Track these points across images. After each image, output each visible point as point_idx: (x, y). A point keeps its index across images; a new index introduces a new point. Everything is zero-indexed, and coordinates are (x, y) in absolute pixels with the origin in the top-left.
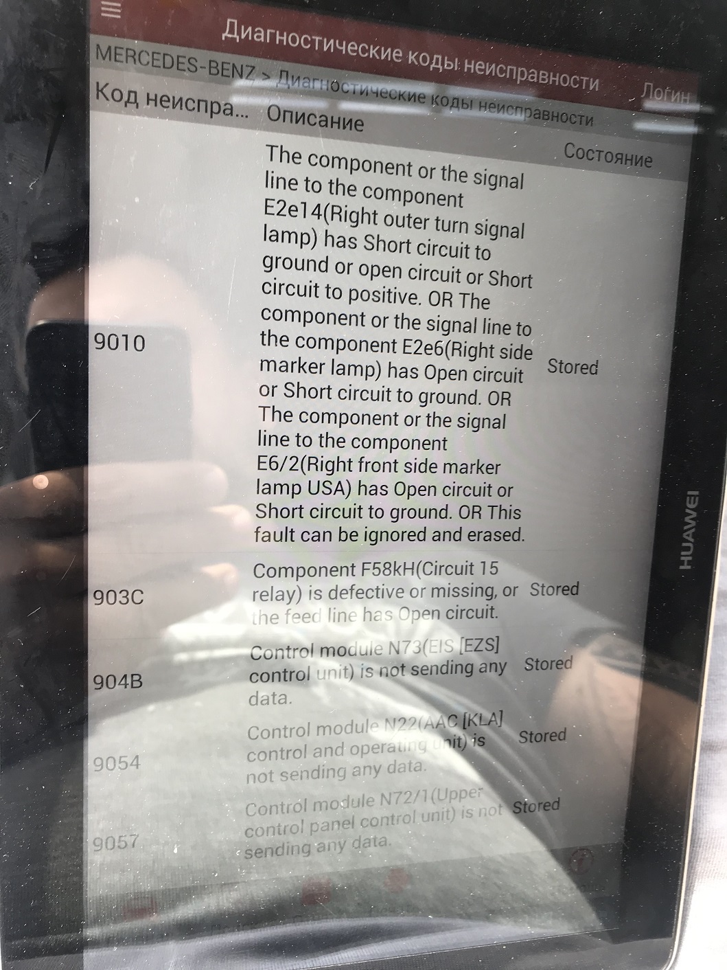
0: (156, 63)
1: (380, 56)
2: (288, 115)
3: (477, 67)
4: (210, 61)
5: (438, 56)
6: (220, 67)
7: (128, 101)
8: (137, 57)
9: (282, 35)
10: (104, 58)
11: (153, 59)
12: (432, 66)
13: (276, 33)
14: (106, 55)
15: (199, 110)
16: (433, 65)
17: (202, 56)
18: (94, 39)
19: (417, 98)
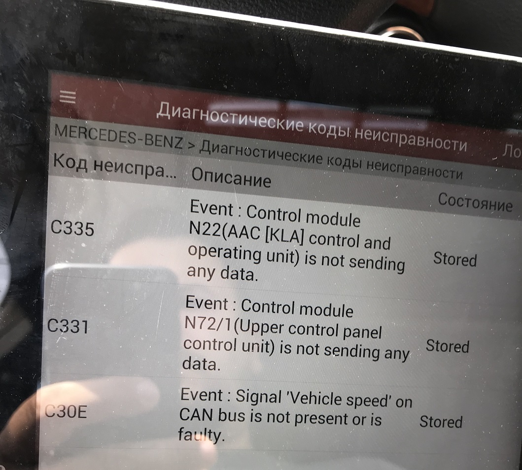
0: (102, 137)
2: (209, 175)
3: (366, 134)
4: (146, 135)
5: (333, 126)
6: (154, 139)
7: (79, 167)
8: (87, 133)
9: (205, 113)
10: (61, 135)
11: (100, 134)
14: (63, 132)
15: (136, 173)
16: (329, 134)
17: (140, 131)
18: (53, 120)
19: (315, 160)
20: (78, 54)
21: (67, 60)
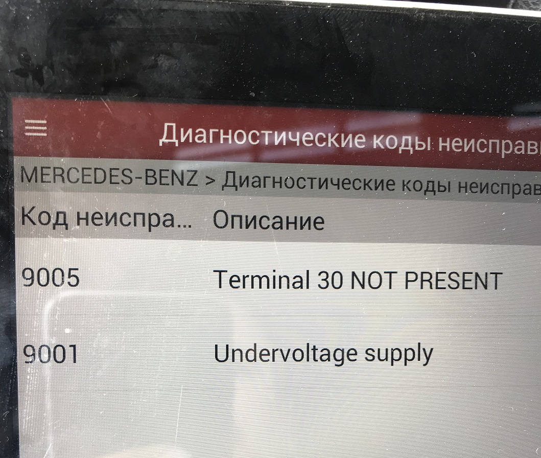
0: (86, 179)
1: (340, 143)
2: (237, 220)
3: (454, 144)
4: (147, 170)
5: (407, 137)
6: (157, 176)
7: (57, 223)
8: (65, 175)
9: (226, 133)
10: (29, 181)
11: (83, 175)
12: (400, 149)
13: (219, 131)
14: (32, 177)
15: (135, 225)
16: (402, 148)
17: (138, 166)
18: (18, 162)
19: (386, 185)
20: (46, 67)
21: (31, 77)
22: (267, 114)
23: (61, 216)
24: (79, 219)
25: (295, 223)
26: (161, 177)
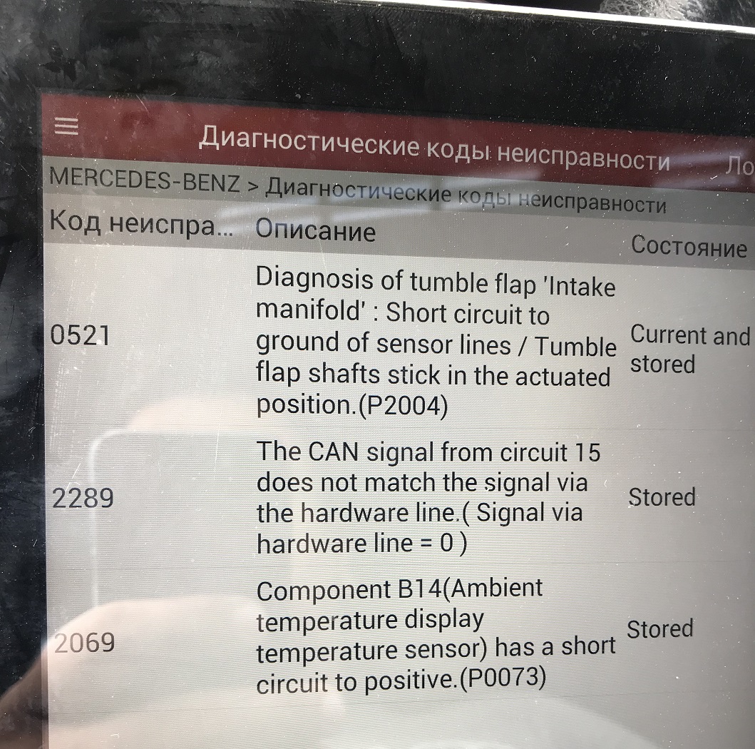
2: (281, 229)
3: (514, 154)
4: (185, 175)
6: (197, 181)
7: (89, 228)
8: (98, 177)
10: (59, 182)
11: (117, 179)
12: (457, 158)
14: (61, 178)
15: (172, 232)
17: (176, 170)
18: (47, 161)
19: (440, 196)
22: (314, 117)
23: (93, 221)
24: (112, 224)
25: (344, 233)
26: (200, 182)
